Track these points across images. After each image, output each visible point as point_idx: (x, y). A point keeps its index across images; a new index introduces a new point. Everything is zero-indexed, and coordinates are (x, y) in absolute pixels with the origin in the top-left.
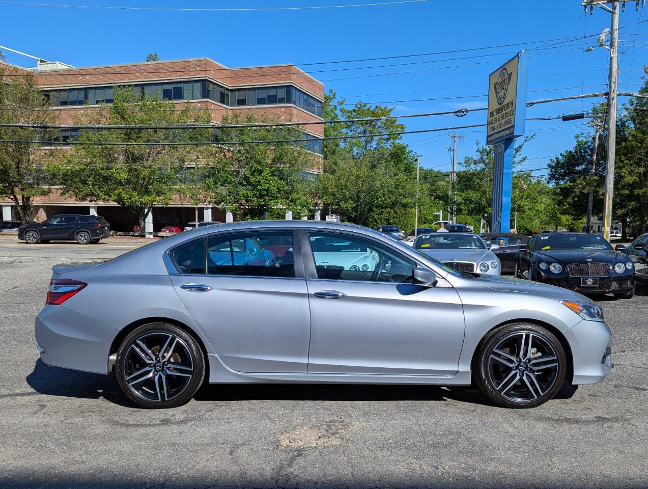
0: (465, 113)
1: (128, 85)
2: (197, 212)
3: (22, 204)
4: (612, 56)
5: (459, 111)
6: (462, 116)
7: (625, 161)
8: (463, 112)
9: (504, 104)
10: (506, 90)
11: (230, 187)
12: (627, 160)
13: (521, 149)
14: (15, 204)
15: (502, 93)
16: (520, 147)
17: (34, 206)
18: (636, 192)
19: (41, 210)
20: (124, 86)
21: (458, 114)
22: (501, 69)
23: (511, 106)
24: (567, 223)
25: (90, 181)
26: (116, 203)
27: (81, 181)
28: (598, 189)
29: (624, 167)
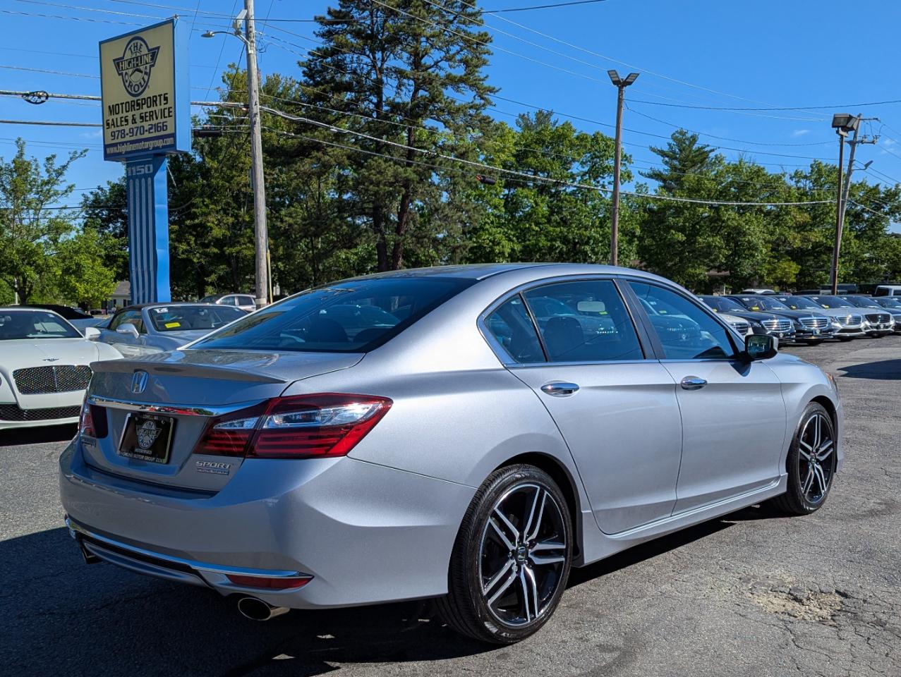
0: (43, 99)
4: (250, 52)
5: (33, 94)
6: (36, 103)
7: (211, 207)
8: (40, 97)
9: (144, 95)
10: (146, 73)
12: (212, 204)
13: (65, 172)
15: (137, 78)
16: (64, 167)
18: (228, 250)
21: (30, 98)
22: (131, 37)
23: (163, 102)
24: (86, 296)
28: (176, 244)
29: (209, 214)
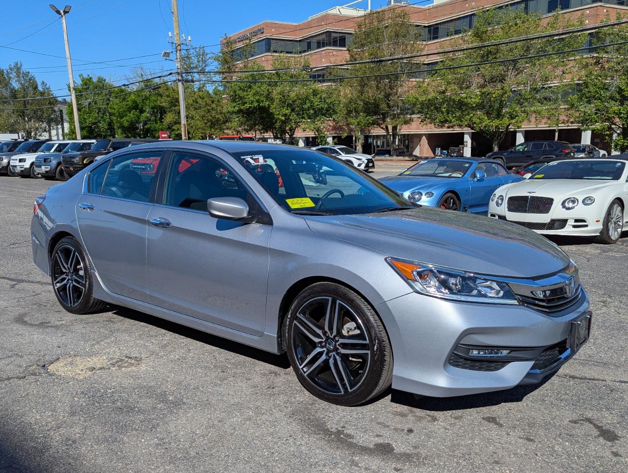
1: (510, 4)
2: (557, 134)
3: (391, 133)
11: (598, 103)
14: (385, 134)
17: (402, 134)
19: (424, 137)
20: (507, 5)
25: (445, 108)
26: (469, 129)
27: (436, 108)
